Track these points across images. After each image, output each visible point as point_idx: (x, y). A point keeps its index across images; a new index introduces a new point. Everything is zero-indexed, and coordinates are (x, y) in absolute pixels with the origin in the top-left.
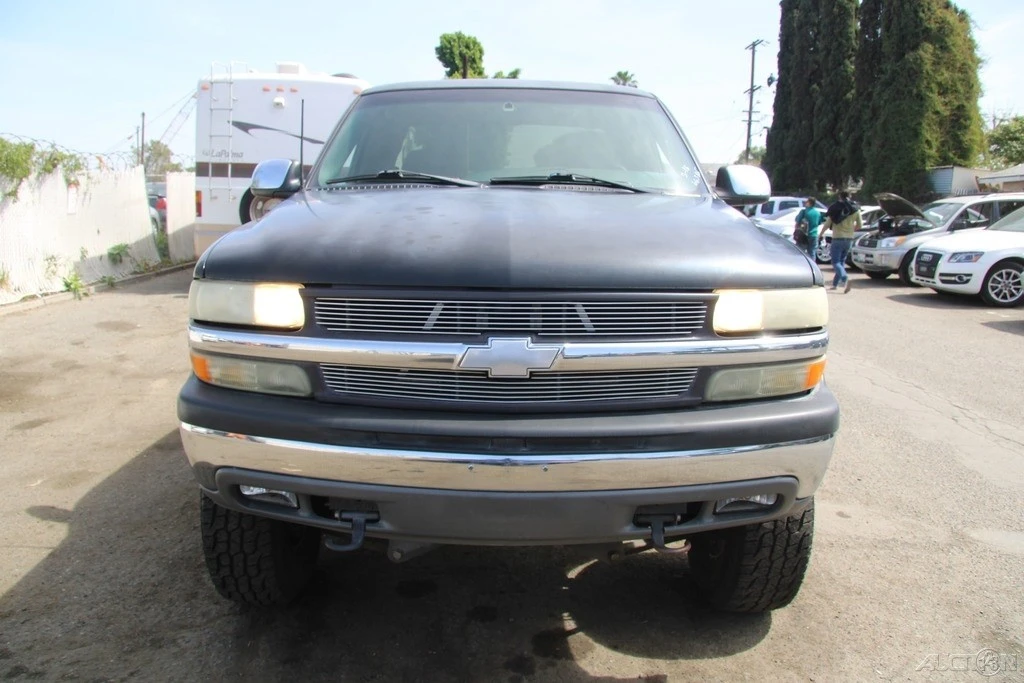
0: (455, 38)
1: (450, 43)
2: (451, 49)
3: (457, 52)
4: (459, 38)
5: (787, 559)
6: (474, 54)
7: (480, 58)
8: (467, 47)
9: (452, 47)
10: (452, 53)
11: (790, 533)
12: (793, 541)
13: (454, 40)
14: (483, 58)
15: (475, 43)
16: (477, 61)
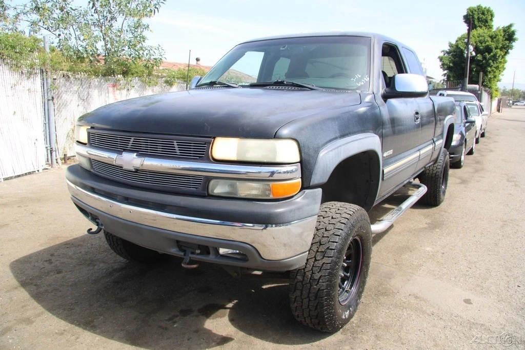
0: (476, 9)
1: (472, 12)
2: (473, 16)
3: (476, 17)
4: (478, 9)
5: (310, 300)
6: (487, 18)
7: (491, 20)
8: (483, 14)
9: (473, 14)
10: (473, 18)
11: (311, 286)
12: (312, 291)
13: (475, 11)
14: (493, 19)
15: (488, 11)
16: (489, 21)
